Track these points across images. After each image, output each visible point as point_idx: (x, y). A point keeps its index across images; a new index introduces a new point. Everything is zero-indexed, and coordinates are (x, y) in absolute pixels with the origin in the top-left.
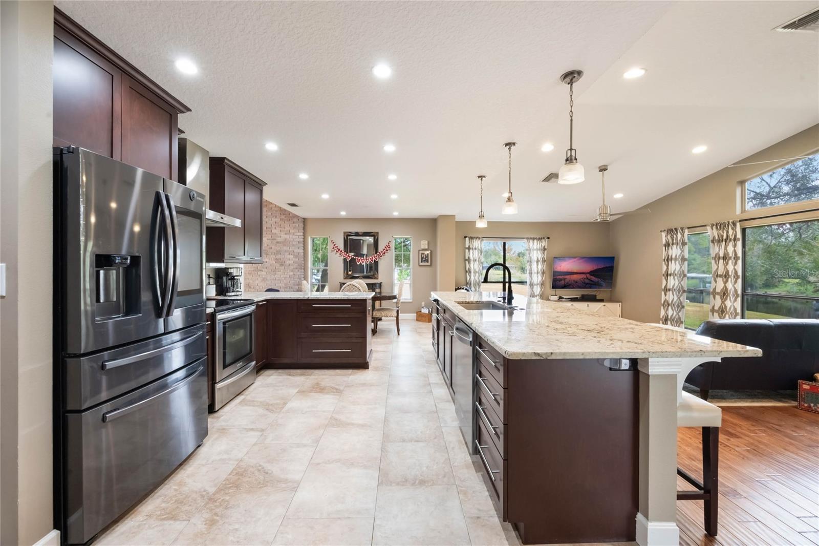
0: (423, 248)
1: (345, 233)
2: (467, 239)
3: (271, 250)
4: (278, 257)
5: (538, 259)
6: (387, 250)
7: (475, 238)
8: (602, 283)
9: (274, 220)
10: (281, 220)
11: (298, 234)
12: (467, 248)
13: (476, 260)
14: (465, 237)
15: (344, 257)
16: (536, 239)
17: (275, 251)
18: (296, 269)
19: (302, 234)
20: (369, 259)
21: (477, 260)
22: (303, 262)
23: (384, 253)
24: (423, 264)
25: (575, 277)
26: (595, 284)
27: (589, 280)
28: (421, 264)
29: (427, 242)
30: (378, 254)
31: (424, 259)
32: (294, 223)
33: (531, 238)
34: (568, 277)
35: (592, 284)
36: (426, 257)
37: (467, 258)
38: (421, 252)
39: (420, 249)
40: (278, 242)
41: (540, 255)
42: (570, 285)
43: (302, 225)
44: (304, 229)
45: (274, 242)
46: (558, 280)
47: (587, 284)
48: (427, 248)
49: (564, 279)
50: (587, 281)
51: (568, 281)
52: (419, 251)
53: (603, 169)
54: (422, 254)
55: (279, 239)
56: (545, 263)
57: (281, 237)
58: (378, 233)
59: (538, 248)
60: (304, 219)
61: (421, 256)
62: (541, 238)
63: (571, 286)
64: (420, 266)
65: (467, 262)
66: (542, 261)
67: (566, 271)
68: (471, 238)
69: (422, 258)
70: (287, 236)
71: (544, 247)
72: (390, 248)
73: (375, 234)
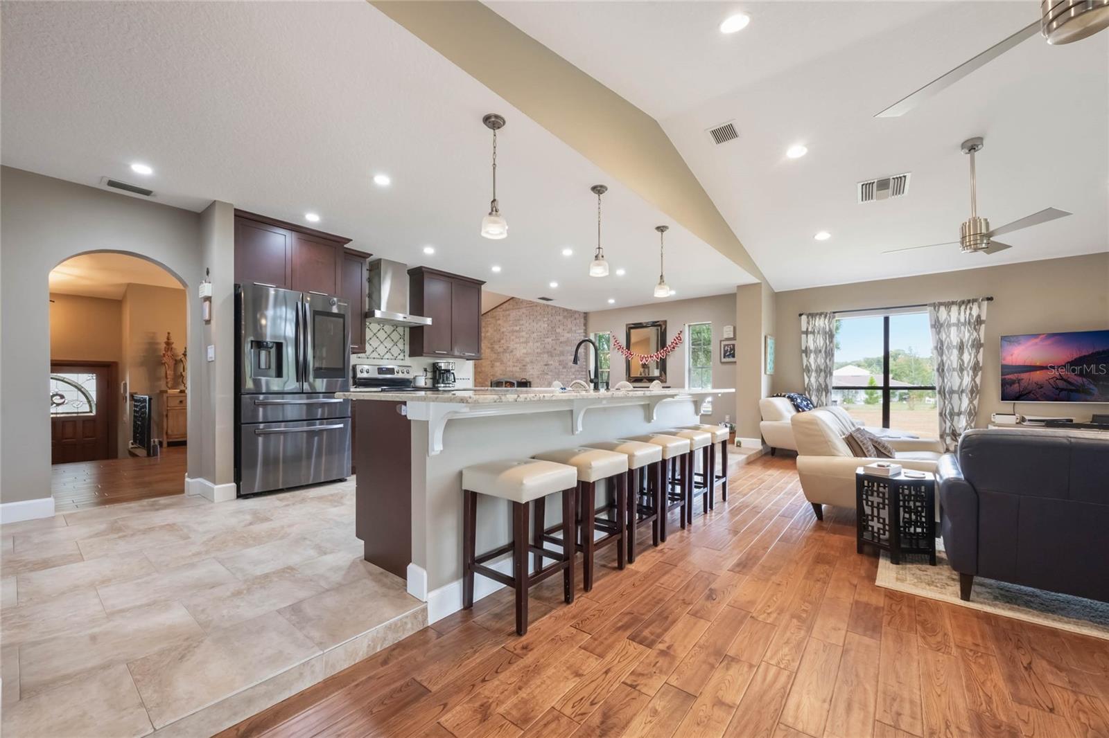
0: (726, 336)
1: (627, 325)
2: (804, 318)
3: (556, 351)
4: (562, 358)
5: (962, 342)
6: (676, 344)
7: (817, 314)
8: (1092, 386)
9: (558, 318)
10: (565, 317)
11: (579, 331)
12: (803, 333)
13: (820, 351)
14: (801, 315)
15: (625, 355)
16: (953, 303)
17: (559, 352)
18: (578, 371)
19: (582, 331)
20: (654, 357)
21: (823, 352)
22: (585, 363)
23: (674, 348)
24: (727, 360)
25: (1038, 376)
26: (1077, 391)
27: (1065, 380)
28: (723, 360)
29: (732, 327)
30: (665, 349)
31: (728, 353)
32: (575, 319)
33: (941, 304)
34: (1025, 376)
35: (1072, 391)
36: (731, 350)
37: (803, 348)
38: (723, 343)
39: (723, 339)
40: (561, 343)
41: (967, 335)
42: (1030, 392)
43: (582, 320)
44: (585, 325)
45: (558, 342)
46: (1008, 383)
47: (1062, 390)
48: (732, 336)
49: (1019, 381)
50: (1061, 384)
51: (1026, 384)
52: (721, 341)
53: (972, 146)
54: (725, 346)
55: (562, 339)
56: (981, 350)
57: (563, 336)
58: (665, 322)
59: (962, 320)
60: (585, 313)
61: (724, 348)
62: (969, 301)
64: (721, 362)
65: (804, 355)
66: (973, 346)
68: (812, 315)
69: (725, 352)
70: (569, 335)
71: (979, 316)
72: (681, 340)
73: (662, 323)
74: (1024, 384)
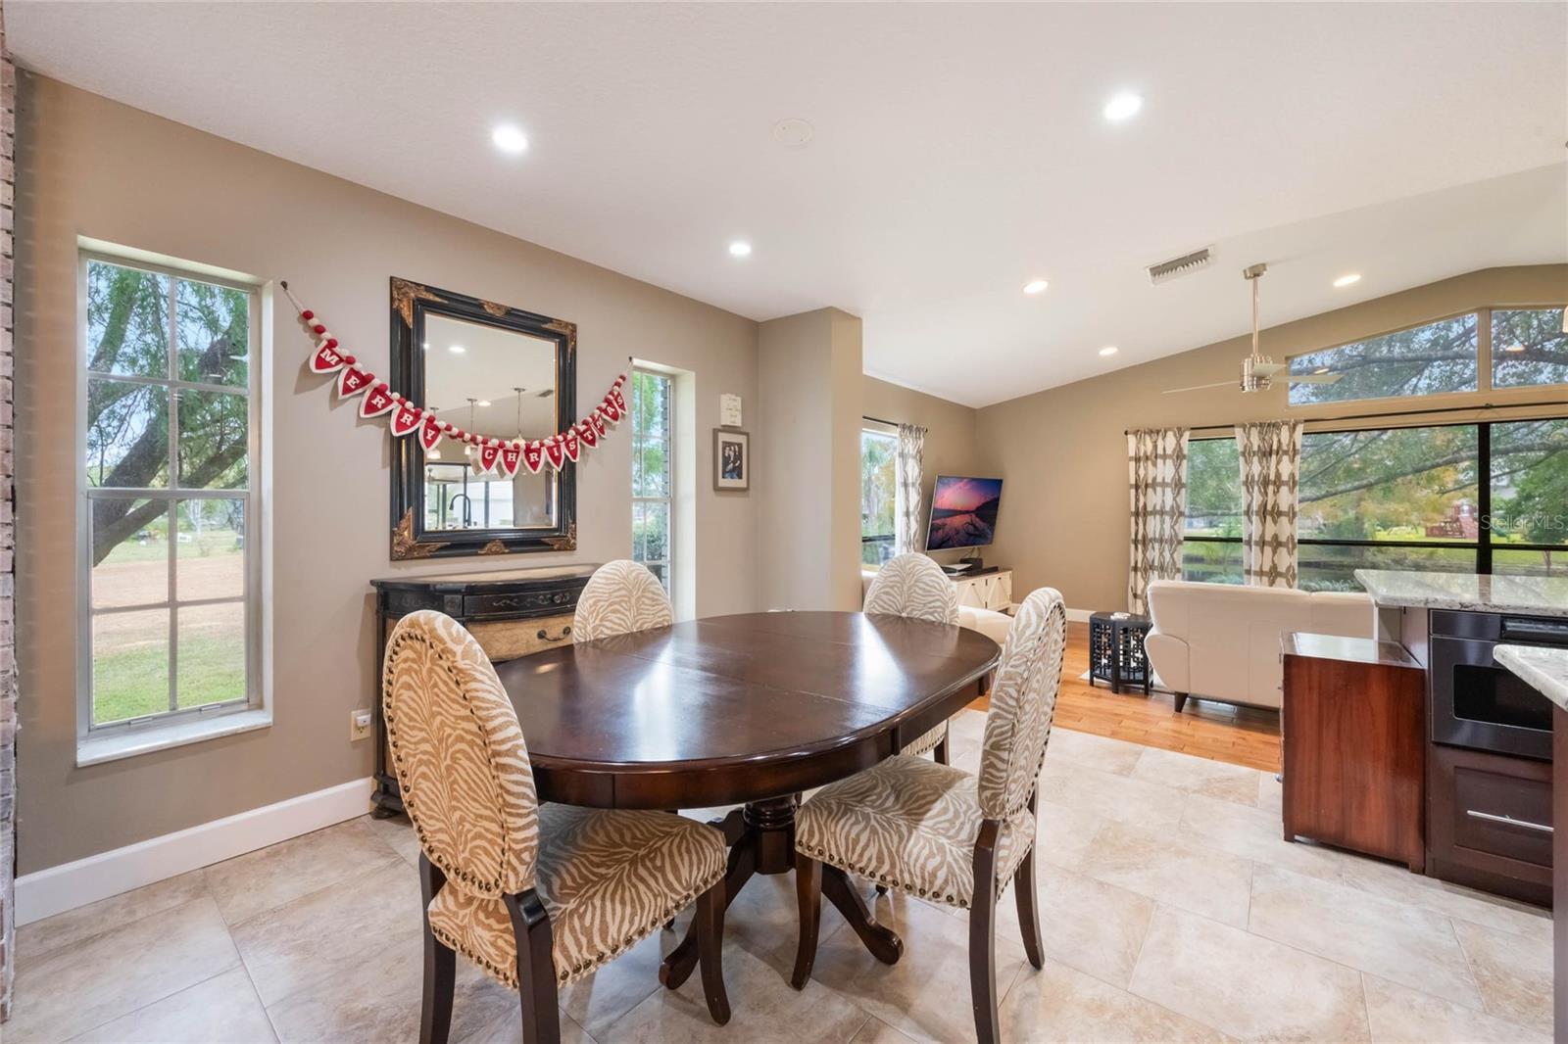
0: (727, 420)
5: (913, 478)
6: (614, 417)
8: (987, 531)
15: (400, 426)
16: (913, 429)
20: (545, 453)
23: (597, 432)
25: (957, 521)
27: (975, 526)
28: (723, 483)
29: (739, 399)
30: (576, 430)
35: (979, 536)
38: (723, 437)
39: (720, 426)
41: (916, 470)
42: (950, 539)
46: (935, 529)
47: (972, 535)
48: (736, 422)
49: (945, 525)
50: (971, 529)
51: (949, 531)
52: (716, 432)
53: (1255, 273)
58: (574, 331)
62: (919, 429)
63: (950, 542)
64: (717, 489)
67: (947, 508)
69: (726, 461)
71: (922, 450)
72: (619, 406)
73: (566, 332)
74: (947, 528)
